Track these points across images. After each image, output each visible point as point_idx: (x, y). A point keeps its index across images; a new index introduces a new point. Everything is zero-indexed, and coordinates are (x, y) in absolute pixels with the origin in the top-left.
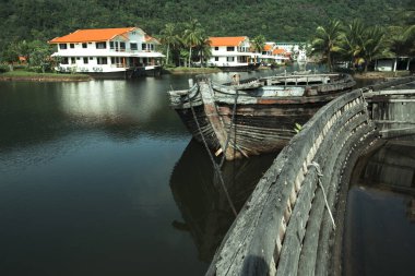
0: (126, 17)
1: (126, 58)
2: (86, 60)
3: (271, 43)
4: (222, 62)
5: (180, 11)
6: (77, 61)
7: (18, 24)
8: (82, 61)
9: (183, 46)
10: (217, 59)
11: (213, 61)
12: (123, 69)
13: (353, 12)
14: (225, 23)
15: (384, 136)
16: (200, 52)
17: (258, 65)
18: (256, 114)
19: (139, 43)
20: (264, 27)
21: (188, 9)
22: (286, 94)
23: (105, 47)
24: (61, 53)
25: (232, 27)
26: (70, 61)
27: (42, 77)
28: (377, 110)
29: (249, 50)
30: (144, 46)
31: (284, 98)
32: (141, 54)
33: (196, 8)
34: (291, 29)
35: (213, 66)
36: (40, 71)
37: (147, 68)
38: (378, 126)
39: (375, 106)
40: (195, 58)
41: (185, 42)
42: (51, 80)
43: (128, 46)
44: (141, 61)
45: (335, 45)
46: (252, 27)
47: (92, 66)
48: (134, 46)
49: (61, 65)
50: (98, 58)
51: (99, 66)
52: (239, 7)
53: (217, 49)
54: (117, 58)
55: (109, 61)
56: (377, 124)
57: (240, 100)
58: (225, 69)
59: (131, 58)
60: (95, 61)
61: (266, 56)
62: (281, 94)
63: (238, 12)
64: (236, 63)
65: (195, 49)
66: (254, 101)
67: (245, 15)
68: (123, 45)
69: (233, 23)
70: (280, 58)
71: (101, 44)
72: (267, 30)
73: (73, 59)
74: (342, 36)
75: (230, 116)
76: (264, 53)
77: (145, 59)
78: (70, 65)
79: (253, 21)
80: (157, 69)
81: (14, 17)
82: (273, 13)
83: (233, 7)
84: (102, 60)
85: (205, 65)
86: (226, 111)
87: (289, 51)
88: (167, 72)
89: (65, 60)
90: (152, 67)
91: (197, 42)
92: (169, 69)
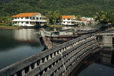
0: (38, 9)
1: (34, 22)
2: (22, 22)
3: (84, 18)
4: (66, 24)
5: (55, 7)
6: (20, 23)
7: (4, 11)
8: (21, 23)
9: (53, 18)
10: (64, 22)
11: (63, 23)
12: (33, 25)
13: (112, 7)
14: (69, 11)
15: (102, 47)
16: (59, 20)
17: (78, 24)
18: (58, 40)
19: (39, 17)
20: (82, 12)
21: (57, 6)
22: (67, 34)
23: (28, 19)
24: (15, 20)
25: (71, 12)
26: (17, 23)
27: (8, 27)
28: (99, 39)
29: (75, 20)
30: (41, 18)
31: (67, 35)
32: (39, 21)
33: (60, 6)
34: (91, 13)
35: (63, 25)
36: (8, 26)
37: (42, 25)
38: (100, 44)
39: (99, 38)
40: (57, 22)
41: (54, 17)
42: (11, 28)
43: (35, 18)
44: (40, 23)
45: (102, 18)
46: (78, 12)
47: (24, 24)
48: (37, 18)
49: (15, 24)
50: (26, 22)
51: (26, 24)
52: (74, 6)
53: (64, 19)
54: (32, 22)
55: (29, 23)
56: (99, 44)
57: (52, 36)
58: (67, 26)
59: (36, 22)
60: (25, 23)
61: (81, 22)
62: (65, 34)
63: (73, 7)
64: (70, 24)
65: (57, 19)
66: (57, 36)
67: (76, 8)
68: (34, 18)
69: (72, 11)
70: (86, 22)
71: (27, 18)
72: (83, 13)
73: (18, 22)
74: (104, 16)
75: (50, 40)
76: (80, 21)
77: (41, 22)
78: (17, 24)
79: (78, 10)
80: (45, 25)
81: (3, 9)
82: (85, 8)
83: (72, 6)
84: (27, 22)
85: (60, 25)
86: (49, 39)
87: (90, 20)
88: (48, 27)
89: (16, 22)
90: (43, 25)
91: (58, 17)
92: (49, 25)
